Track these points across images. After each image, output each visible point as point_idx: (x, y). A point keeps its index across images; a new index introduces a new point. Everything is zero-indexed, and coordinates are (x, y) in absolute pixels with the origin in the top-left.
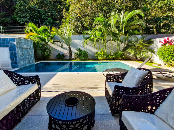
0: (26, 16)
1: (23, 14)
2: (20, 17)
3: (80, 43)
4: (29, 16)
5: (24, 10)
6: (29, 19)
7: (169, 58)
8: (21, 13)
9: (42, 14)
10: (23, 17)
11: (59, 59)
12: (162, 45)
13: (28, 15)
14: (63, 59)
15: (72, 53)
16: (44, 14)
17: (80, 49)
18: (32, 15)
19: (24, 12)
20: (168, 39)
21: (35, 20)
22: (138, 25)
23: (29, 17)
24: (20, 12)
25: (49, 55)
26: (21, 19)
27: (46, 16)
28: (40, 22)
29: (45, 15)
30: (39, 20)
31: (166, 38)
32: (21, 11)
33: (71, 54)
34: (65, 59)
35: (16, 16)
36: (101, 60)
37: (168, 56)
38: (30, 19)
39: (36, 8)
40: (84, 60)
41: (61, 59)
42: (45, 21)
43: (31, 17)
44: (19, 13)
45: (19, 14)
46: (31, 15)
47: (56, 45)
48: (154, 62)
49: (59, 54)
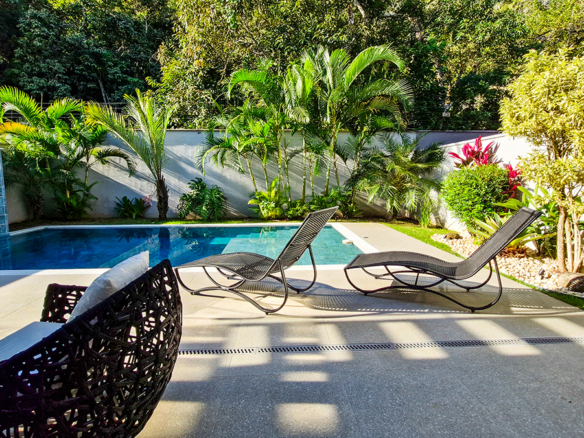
0: (51, 69)
1: (42, 65)
2: (30, 75)
4: (62, 69)
5: (46, 50)
6: (62, 83)
7: (474, 212)
8: (36, 60)
9: (110, 66)
10: (41, 75)
11: (124, 217)
12: (458, 165)
13: (57, 66)
14: (138, 216)
15: (169, 194)
16: (115, 65)
17: (200, 180)
18: (74, 68)
19: (46, 57)
20: (478, 144)
21: (86, 86)
22: (385, 96)
23: (64, 74)
24: (30, 58)
25: (83, 203)
26: (33, 82)
27: (123, 72)
28: (103, 90)
29: (117, 69)
30: (101, 85)
31: (472, 143)
32: (32, 54)
33: (166, 197)
34: (148, 216)
35: (16, 71)
36: (269, 219)
37: (470, 203)
38: (66, 79)
39: (86, 46)
40: (209, 220)
41: (131, 216)
42: (120, 87)
43: (69, 73)
44: (27, 61)
45: (27, 65)
46: (69, 69)
47: (116, 166)
48: (446, 226)
49: (125, 198)
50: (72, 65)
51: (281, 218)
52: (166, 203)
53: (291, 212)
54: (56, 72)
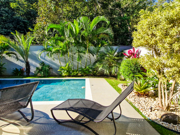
1: (6, 25)
2: (2, 28)
3: (44, 56)
5: (8, 21)
6: (12, 31)
8: (4, 24)
9: (28, 26)
10: (5, 28)
12: (126, 58)
13: (11, 25)
14: (20, 75)
17: (43, 62)
20: (134, 50)
22: (104, 33)
24: (2, 23)
36: (65, 76)
41: (18, 75)
43: (15, 28)
47: (14, 57)
49: (16, 68)
50: (16, 25)
51: (69, 76)
52: (29, 70)
53: (72, 74)
54: (11, 27)
